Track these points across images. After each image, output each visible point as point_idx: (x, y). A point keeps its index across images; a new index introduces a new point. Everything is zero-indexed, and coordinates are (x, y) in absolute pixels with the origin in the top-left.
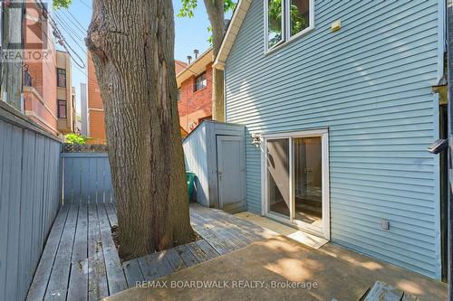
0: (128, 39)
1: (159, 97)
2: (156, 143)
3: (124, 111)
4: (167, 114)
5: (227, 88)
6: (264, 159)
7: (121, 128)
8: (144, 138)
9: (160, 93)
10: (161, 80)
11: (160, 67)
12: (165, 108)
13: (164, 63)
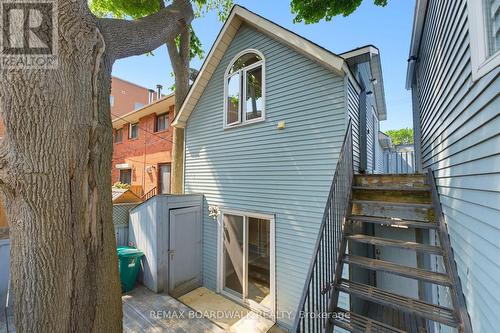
0: (48, 178)
1: (87, 226)
2: (80, 275)
3: (36, 251)
4: (96, 242)
5: (187, 150)
6: (221, 233)
7: (32, 269)
8: (65, 273)
9: (88, 222)
10: (92, 207)
11: (89, 194)
12: (94, 234)
13: (95, 189)
